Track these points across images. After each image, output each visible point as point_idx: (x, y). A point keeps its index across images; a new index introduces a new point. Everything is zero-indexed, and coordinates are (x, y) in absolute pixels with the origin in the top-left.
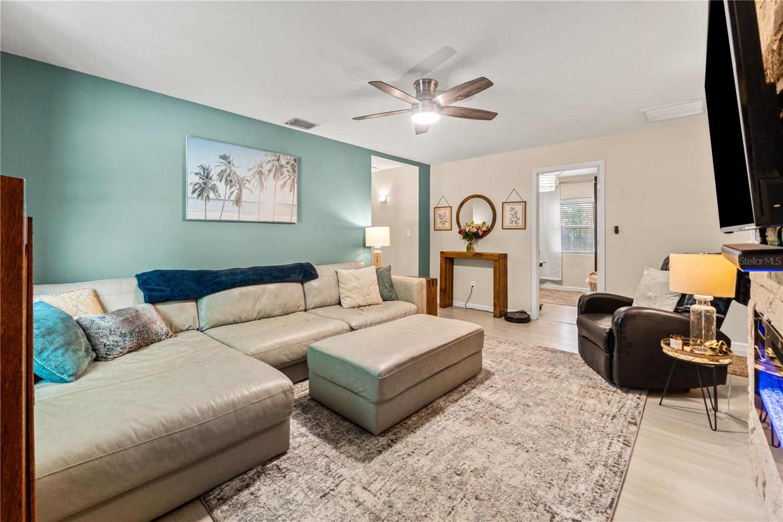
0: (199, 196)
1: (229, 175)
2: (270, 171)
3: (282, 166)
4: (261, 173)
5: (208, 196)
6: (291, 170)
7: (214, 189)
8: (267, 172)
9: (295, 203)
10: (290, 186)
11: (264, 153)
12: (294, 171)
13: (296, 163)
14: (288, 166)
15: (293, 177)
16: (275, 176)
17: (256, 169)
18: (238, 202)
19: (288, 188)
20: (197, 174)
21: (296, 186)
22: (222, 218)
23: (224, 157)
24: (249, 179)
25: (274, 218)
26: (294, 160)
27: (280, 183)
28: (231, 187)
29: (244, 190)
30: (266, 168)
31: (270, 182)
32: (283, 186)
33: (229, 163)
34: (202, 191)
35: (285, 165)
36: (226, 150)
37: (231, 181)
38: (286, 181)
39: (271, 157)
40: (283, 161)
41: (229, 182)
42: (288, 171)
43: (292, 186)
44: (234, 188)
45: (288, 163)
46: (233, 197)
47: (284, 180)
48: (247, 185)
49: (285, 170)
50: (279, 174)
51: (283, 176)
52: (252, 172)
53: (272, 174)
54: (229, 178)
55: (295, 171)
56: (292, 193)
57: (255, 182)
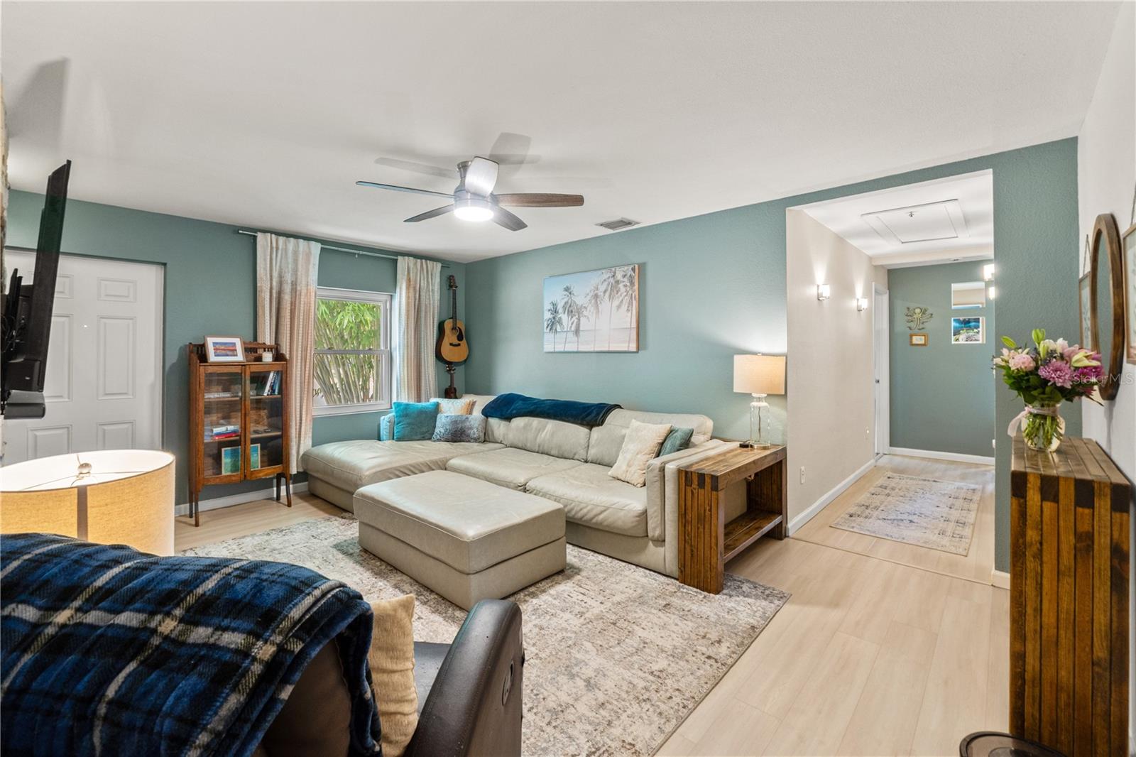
0: (551, 329)
1: (570, 306)
2: (605, 292)
3: (618, 282)
4: (596, 296)
5: (556, 330)
6: (628, 284)
7: (560, 322)
8: (602, 293)
9: (634, 325)
10: (626, 306)
11: (600, 272)
12: (632, 283)
13: (634, 272)
14: (625, 280)
15: (630, 292)
16: (610, 296)
17: (591, 294)
18: (577, 332)
19: (624, 307)
20: (549, 310)
21: (635, 303)
22: (566, 350)
23: (567, 289)
24: (586, 306)
25: (609, 347)
26: (632, 269)
27: (616, 303)
28: (572, 317)
29: (581, 319)
30: (602, 288)
31: (606, 305)
32: (619, 307)
33: (570, 293)
34: (553, 324)
35: (622, 279)
36: (567, 281)
37: (572, 311)
38: (622, 300)
39: (606, 275)
40: (619, 276)
41: (570, 313)
42: (625, 286)
43: (629, 304)
44: (574, 318)
45: (624, 276)
46: (573, 328)
47: (621, 299)
48: (585, 313)
49: (621, 286)
50: (615, 292)
51: (619, 293)
52: (589, 297)
53: (607, 294)
54: (570, 310)
55: (634, 283)
56: (630, 313)
57: (591, 308)
